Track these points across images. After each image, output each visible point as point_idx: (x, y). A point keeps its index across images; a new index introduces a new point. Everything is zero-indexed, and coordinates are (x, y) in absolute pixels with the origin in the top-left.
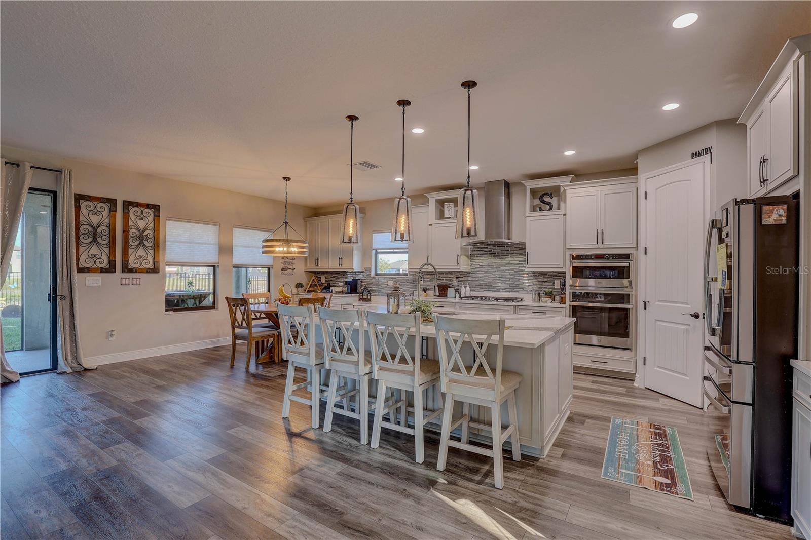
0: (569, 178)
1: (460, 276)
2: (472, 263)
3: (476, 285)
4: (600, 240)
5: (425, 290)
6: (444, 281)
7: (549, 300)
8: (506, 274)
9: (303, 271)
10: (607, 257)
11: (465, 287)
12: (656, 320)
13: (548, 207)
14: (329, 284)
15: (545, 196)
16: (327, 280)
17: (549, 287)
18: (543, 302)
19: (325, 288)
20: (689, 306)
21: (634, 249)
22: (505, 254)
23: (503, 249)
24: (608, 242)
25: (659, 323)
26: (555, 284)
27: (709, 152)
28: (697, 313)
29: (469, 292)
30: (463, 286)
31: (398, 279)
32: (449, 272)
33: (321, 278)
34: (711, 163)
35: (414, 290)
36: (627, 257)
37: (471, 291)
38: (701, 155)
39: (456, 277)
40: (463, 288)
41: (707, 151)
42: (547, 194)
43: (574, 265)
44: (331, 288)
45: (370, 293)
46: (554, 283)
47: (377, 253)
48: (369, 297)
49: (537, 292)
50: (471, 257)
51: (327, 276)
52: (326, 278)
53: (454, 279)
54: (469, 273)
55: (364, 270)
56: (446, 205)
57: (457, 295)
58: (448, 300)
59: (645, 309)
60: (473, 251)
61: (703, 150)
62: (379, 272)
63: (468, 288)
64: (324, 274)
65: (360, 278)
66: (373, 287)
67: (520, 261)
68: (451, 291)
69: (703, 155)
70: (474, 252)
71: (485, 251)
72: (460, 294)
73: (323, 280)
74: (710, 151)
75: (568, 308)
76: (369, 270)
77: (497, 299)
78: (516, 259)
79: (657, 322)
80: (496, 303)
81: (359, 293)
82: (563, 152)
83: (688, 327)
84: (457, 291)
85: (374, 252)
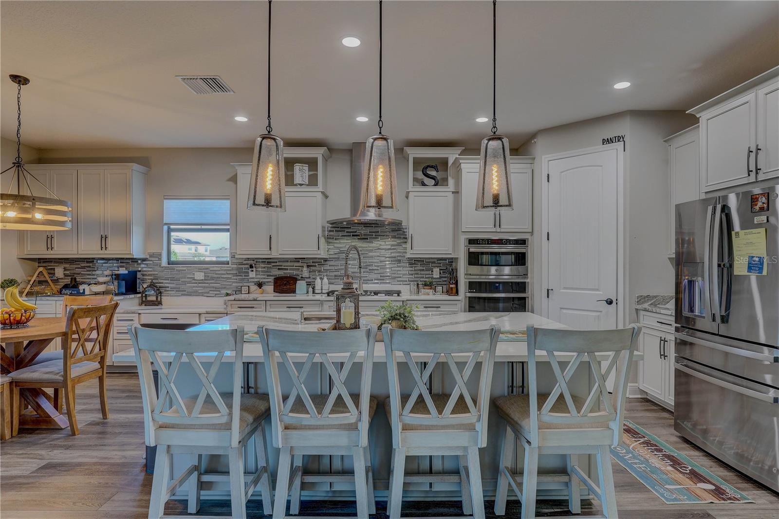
0: (458, 150)
1: (314, 264)
2: (329, 247)
3: (335, 276)
4: (498, 224)
5: (260, 285)
6: (288, 271)
7: (431, 291)
8: (374, 261)
9: (16, 257)
10: (504, 242)
11: (322, 279)
12: (561, 308)
13: (433, 182)
14: (74, 279)
15: (429, 169)
16: (66, 272)
17: (427, 276)
18: (424, 294)
19: (66, 287)
20: (601, 293)
21: (529, 234)
22: (374, 236)
23: (371, 231)
24: (505, 227)
25: (565, 311)
26: (434, 273)
27: (621, 140)
28: (609, 299)
29: (328, 286)
30: (318, 278)
31: (211, 269)
32: (296, 259)
33: (54, 269)
34: (624, 151)
35: (241, 284)
36: (523, 242)
37: (329, 284)
38: (612, 142)
39: (308, 266)
40: (318, 281)
41: (620, 139)
42: (432, 167)
43: (472, 250)
44: (81, 288)
45: (161, 293)
46: (432, 271)
47: (170, 231)
48: (159, 299)
49: (416, 283)
50: (328, 239)
51: (67, 266)
52: (65, 269)
53: (305, 269)
54: (326, 260)
55: (148, 257)
56: (297, 167)
57: (311, 289)
58: (298, 297)
59: (548, 297)
60: (330, 231)
61: (615, 137)
62: (173, 259)
63: (325, 280)
64: (61, 263)
65: (140, 269)
66: (165, 283)
67: (392, 245)
68: (301, 286)
69: (616, 142)
70: (332, 233)
71: (347, 232)
72: (313, 288)
73: (59, 272)
74: (623, 138)
75: (464, 300)
76: (159, 256)
77: (376, 293)
78: (387, 243)
79: (562, 310)
80: (376, 298)
81: (140, 293)
82: (475, 119)
83: (598, 314)
84: (308, 284)
85: (165, 228)
